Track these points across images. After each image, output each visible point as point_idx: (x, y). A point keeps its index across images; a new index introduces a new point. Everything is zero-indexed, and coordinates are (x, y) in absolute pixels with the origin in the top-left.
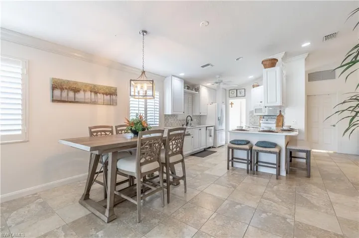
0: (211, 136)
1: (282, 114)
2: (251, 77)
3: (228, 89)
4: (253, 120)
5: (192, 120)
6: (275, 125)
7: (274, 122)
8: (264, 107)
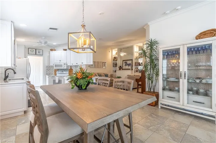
1: (72, 68)
3: (28, 47)
5: (15, 73)
6: (68, 74)
8: (63, 64)
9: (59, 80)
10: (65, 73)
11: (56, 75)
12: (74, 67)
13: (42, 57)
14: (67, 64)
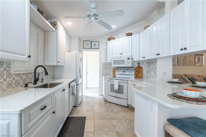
4: (105, 71)
5: (47, 73)
8: (127, 58)
9: (119, 86)
10: (128, 73)
11: (115, 77)
12: (145, 64)
13: (99, 52)
14: (133, 59)
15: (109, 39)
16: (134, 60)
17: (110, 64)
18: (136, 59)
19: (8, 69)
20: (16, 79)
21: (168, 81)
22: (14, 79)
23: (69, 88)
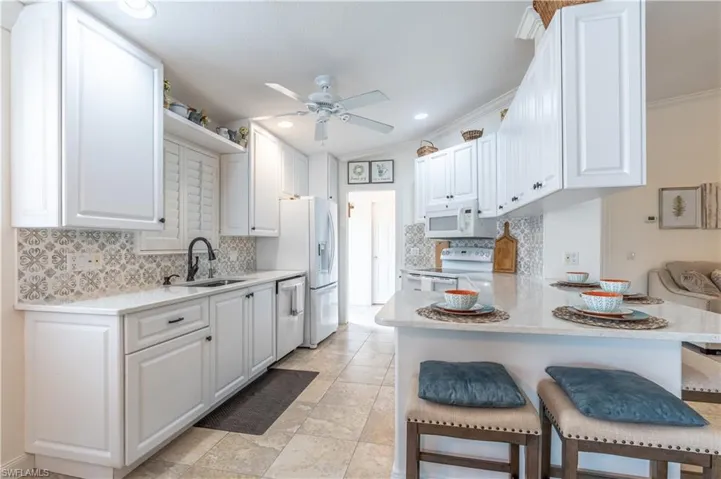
0: (293, 312)
1: (513, 232)
2: (421, 117)
3: (345, 159)
4: (414, 251)
5: (212, 256)
6: (490, 267)
7: (489, 259)
8: (462, 211)
11: (440, 270)
12: (522, 227)
13: (394, 192)
14: (479, 212)
15: (421, 152)
16: (485, 214)
17: (420, 228)
18: (489, 212)
19: (128, 246)
20: (147, 266)
21: (556, 282)
22: (141, 267)
23: (277, 292)
